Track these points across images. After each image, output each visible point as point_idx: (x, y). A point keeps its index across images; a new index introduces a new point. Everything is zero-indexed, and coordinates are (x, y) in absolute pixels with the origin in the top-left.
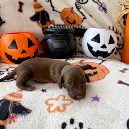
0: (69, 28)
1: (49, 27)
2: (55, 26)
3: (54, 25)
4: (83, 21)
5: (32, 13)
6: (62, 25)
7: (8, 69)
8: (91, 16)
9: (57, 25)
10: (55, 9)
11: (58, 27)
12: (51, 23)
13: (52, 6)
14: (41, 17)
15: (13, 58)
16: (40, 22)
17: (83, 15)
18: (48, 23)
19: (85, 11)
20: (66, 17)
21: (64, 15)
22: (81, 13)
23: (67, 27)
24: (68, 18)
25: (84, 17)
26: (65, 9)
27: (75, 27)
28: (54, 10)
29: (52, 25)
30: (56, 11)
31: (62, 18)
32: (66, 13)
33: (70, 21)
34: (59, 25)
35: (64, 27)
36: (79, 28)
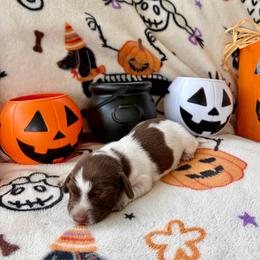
0: (133, 80)
1: (95, 79)
2: (108, 78)
3: (106, 75)
4: (162, 65)
5: (62, 52)
6: (121, 75)
8: (174, 54)
9: (110, 75)
10: (108, 43)
11: (113, 78)
12: (98, 71)
13: (102, 37)
14: (80, 60)
16: (77, 70)
17: (161, 53)
18: (93, 71)
19: (164, 44)
20: (129, 58)
21: (127, 55)
22: (158, 49)
23: (129, 77)
24: (133, 59)
25: (162, 56)
26: (128, 42)
27: (144, 77)
28: (105, 45)
29: (101, 76)
30: (110, 48)
31: (121, 61)
32: (130, 51)
33: (136, 66)
34: (115, 75)
35: (123, 77)
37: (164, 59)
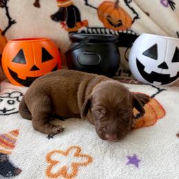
0: (111, 33)
1: (80, 30)
2: (90, 30)
3: (88, 28)
4: (133, 22)
5: (55, 8)
6: (101, 29)
7: (10, 94)
8: (148, 14)
9: (92, 28)
10: (89, 3)
11: (94, 30)
12: (82, 24)
14: (68, 15)
15: (19, 77)
16: (65, 22)
17: (134, 12)
18: (78, 24)
19: (139, 6)
20: (105, 15)
21: (103, 13)
22: (132, 9)
23: (107, 31)
24: (109, 16)
25: (136, 15)
26: (105, 2)
27: (120, 31)
28: (87, 4)
29: (84, 28)
30: (91, 6)
31: (101, 18)
32: (106, 9)
33: (113, 22)
34: (96, 28)
35: (103, 30)
36: (127, 34)
37: (137, 18)
